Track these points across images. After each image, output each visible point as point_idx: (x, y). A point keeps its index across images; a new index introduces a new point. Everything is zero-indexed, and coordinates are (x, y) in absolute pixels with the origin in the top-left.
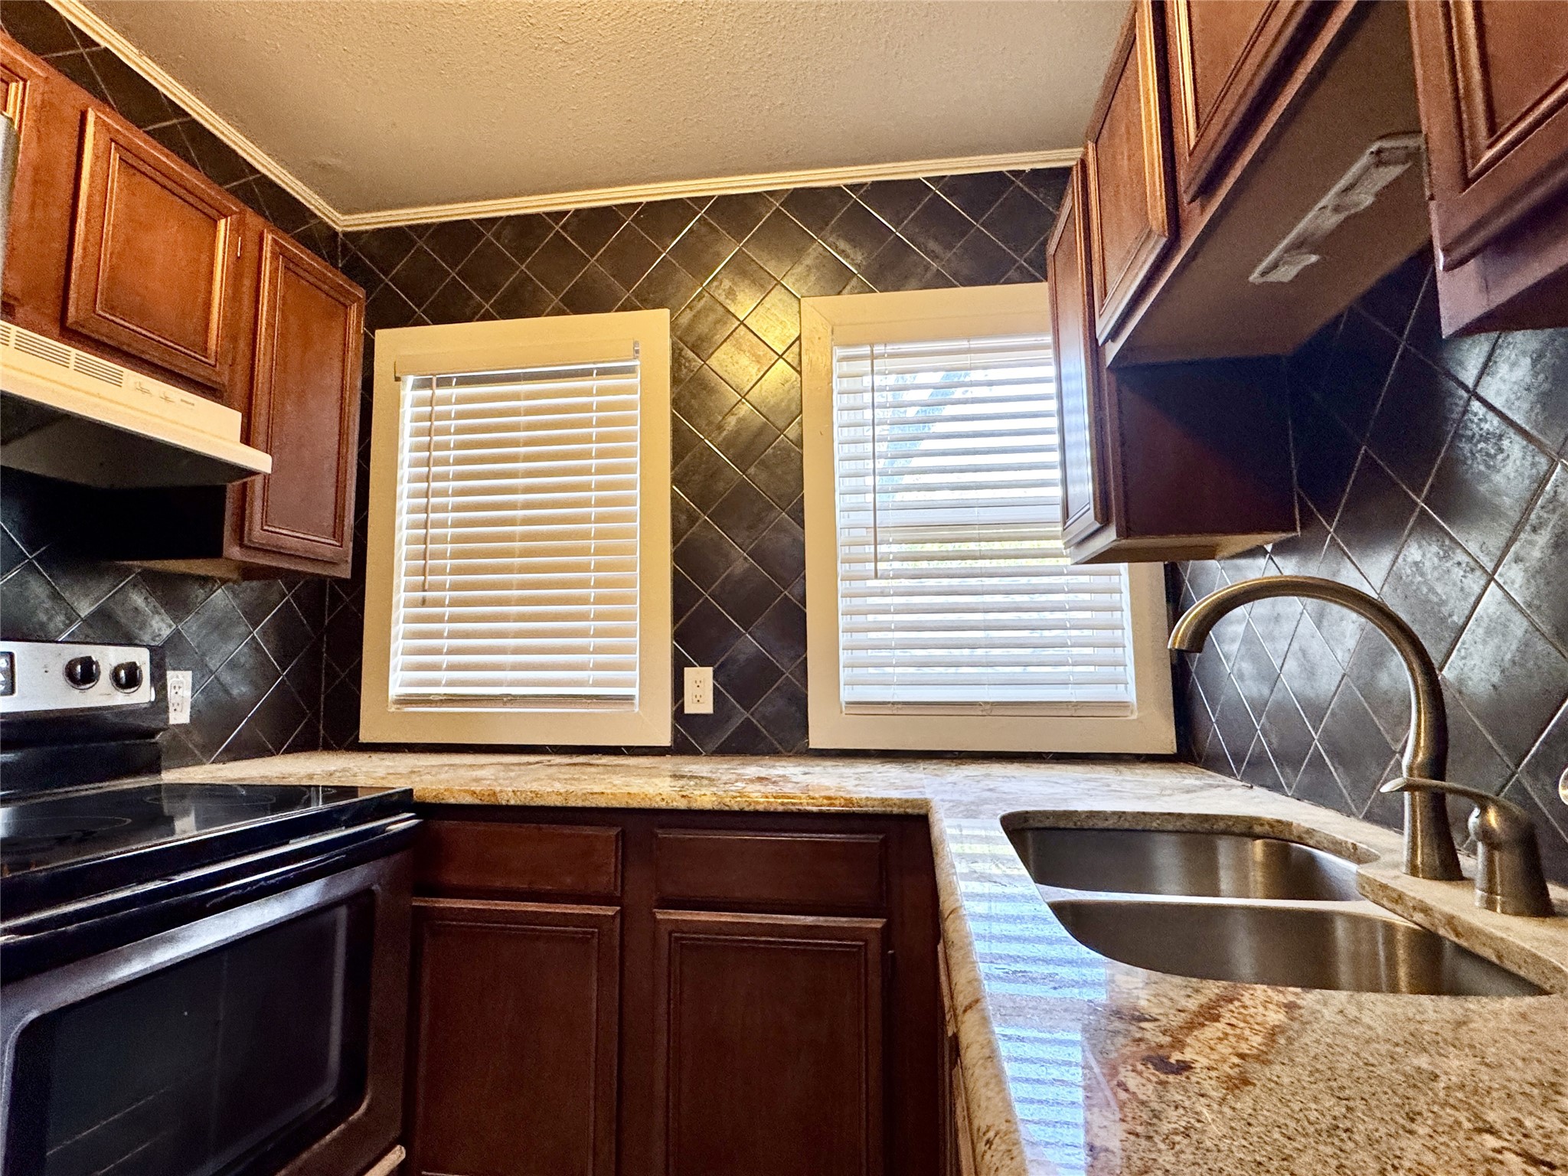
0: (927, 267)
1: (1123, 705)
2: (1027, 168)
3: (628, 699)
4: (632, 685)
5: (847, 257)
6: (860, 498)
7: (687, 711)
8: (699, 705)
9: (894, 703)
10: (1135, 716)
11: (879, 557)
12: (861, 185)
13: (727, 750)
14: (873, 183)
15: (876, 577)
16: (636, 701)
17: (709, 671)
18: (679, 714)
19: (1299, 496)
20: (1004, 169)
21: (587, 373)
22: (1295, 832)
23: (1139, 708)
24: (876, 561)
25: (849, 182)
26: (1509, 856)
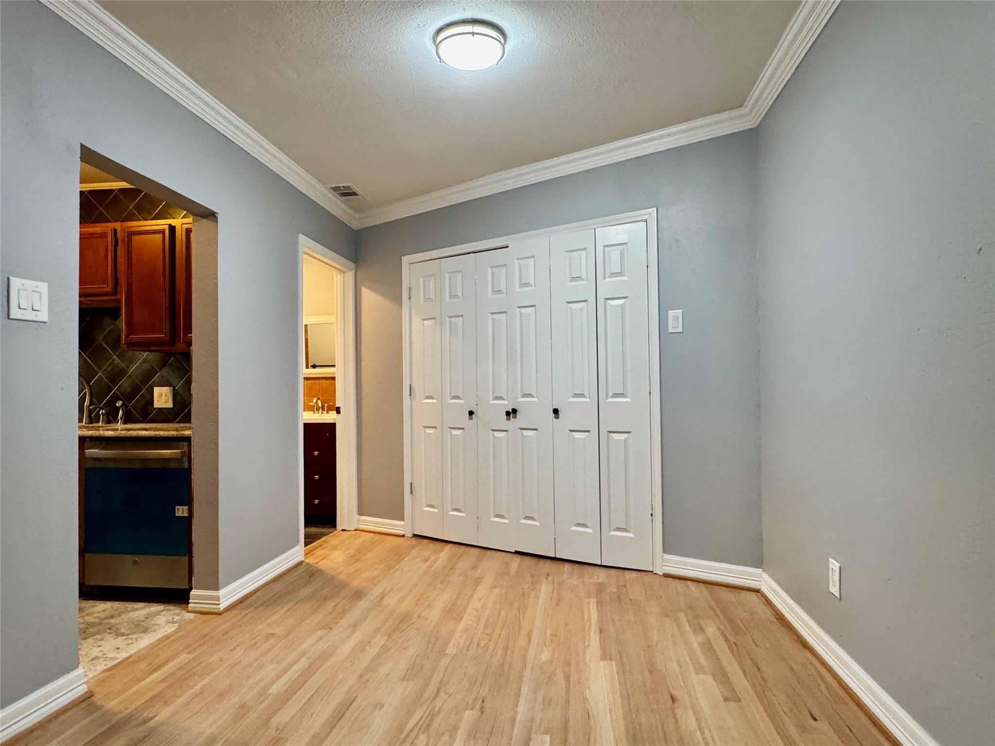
26: (105, 417)
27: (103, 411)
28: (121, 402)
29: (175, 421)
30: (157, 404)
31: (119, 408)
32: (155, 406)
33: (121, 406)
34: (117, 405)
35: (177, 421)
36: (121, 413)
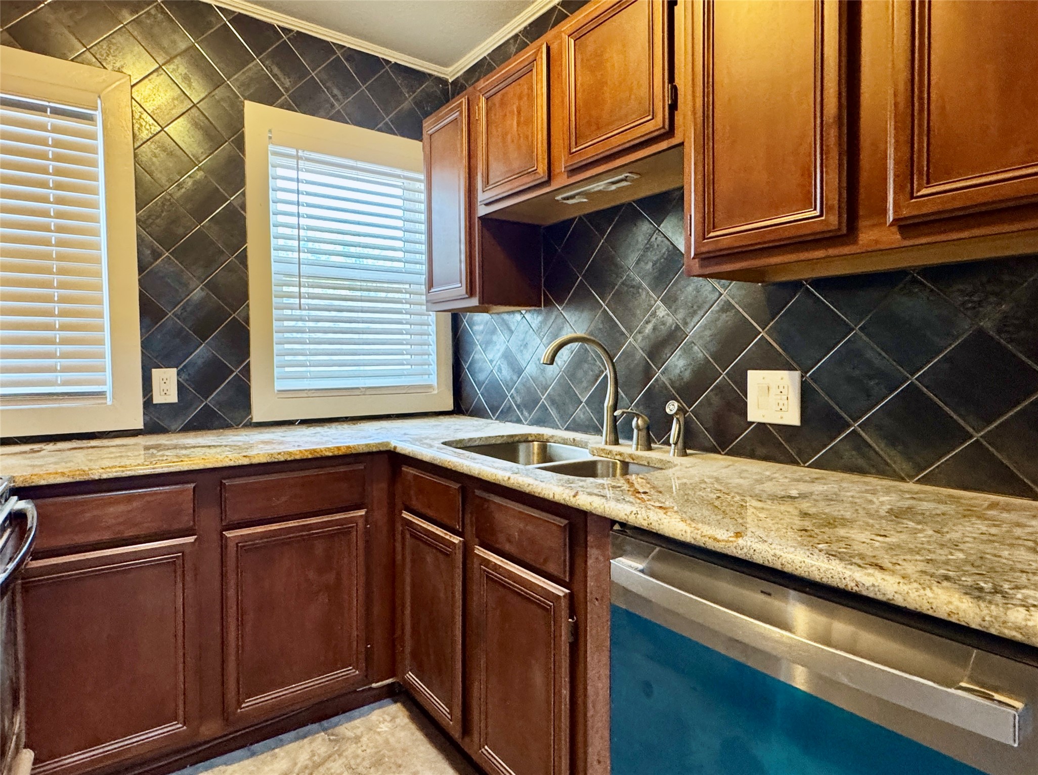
0: (333, 106)
1: (430, 387)
2: (393, 61)
3: (101, 394)
4: (104, 384)
5: (278, 79)
6: (290, 254)
7: (155, 402)
8: (166, 396)
9: (310, 390)
10: (436, 392)
11: (302, 295)
12: (290, 31)
13: (191, 427)
14: (298, 32)
15: (300, 309)
16: (109, 395)
17: (174, 371)
18: (148, 403)
19: (544, 291)
20: (380, 56)
21: (41, 109)
22: (545, 438)
23: (438, 388)
24: (300, 298)
25: (281, 24)
26: (643, 433)
27: (640, 422)
28: (676, 404)
29: (805, 463)
30: (755, 414)
31: (671, 417)
32: (750, 419)
33: (676, 413)
34: (668, 410)
35: (807, 464)
36: (675, 428)
